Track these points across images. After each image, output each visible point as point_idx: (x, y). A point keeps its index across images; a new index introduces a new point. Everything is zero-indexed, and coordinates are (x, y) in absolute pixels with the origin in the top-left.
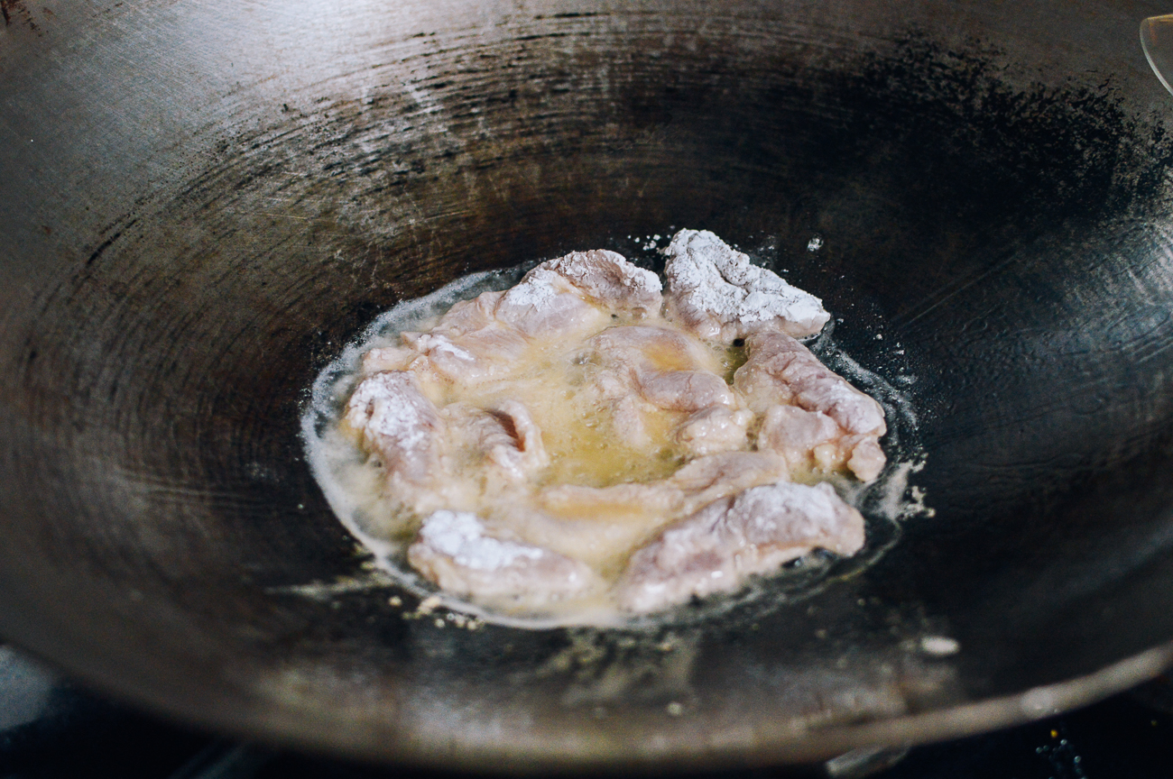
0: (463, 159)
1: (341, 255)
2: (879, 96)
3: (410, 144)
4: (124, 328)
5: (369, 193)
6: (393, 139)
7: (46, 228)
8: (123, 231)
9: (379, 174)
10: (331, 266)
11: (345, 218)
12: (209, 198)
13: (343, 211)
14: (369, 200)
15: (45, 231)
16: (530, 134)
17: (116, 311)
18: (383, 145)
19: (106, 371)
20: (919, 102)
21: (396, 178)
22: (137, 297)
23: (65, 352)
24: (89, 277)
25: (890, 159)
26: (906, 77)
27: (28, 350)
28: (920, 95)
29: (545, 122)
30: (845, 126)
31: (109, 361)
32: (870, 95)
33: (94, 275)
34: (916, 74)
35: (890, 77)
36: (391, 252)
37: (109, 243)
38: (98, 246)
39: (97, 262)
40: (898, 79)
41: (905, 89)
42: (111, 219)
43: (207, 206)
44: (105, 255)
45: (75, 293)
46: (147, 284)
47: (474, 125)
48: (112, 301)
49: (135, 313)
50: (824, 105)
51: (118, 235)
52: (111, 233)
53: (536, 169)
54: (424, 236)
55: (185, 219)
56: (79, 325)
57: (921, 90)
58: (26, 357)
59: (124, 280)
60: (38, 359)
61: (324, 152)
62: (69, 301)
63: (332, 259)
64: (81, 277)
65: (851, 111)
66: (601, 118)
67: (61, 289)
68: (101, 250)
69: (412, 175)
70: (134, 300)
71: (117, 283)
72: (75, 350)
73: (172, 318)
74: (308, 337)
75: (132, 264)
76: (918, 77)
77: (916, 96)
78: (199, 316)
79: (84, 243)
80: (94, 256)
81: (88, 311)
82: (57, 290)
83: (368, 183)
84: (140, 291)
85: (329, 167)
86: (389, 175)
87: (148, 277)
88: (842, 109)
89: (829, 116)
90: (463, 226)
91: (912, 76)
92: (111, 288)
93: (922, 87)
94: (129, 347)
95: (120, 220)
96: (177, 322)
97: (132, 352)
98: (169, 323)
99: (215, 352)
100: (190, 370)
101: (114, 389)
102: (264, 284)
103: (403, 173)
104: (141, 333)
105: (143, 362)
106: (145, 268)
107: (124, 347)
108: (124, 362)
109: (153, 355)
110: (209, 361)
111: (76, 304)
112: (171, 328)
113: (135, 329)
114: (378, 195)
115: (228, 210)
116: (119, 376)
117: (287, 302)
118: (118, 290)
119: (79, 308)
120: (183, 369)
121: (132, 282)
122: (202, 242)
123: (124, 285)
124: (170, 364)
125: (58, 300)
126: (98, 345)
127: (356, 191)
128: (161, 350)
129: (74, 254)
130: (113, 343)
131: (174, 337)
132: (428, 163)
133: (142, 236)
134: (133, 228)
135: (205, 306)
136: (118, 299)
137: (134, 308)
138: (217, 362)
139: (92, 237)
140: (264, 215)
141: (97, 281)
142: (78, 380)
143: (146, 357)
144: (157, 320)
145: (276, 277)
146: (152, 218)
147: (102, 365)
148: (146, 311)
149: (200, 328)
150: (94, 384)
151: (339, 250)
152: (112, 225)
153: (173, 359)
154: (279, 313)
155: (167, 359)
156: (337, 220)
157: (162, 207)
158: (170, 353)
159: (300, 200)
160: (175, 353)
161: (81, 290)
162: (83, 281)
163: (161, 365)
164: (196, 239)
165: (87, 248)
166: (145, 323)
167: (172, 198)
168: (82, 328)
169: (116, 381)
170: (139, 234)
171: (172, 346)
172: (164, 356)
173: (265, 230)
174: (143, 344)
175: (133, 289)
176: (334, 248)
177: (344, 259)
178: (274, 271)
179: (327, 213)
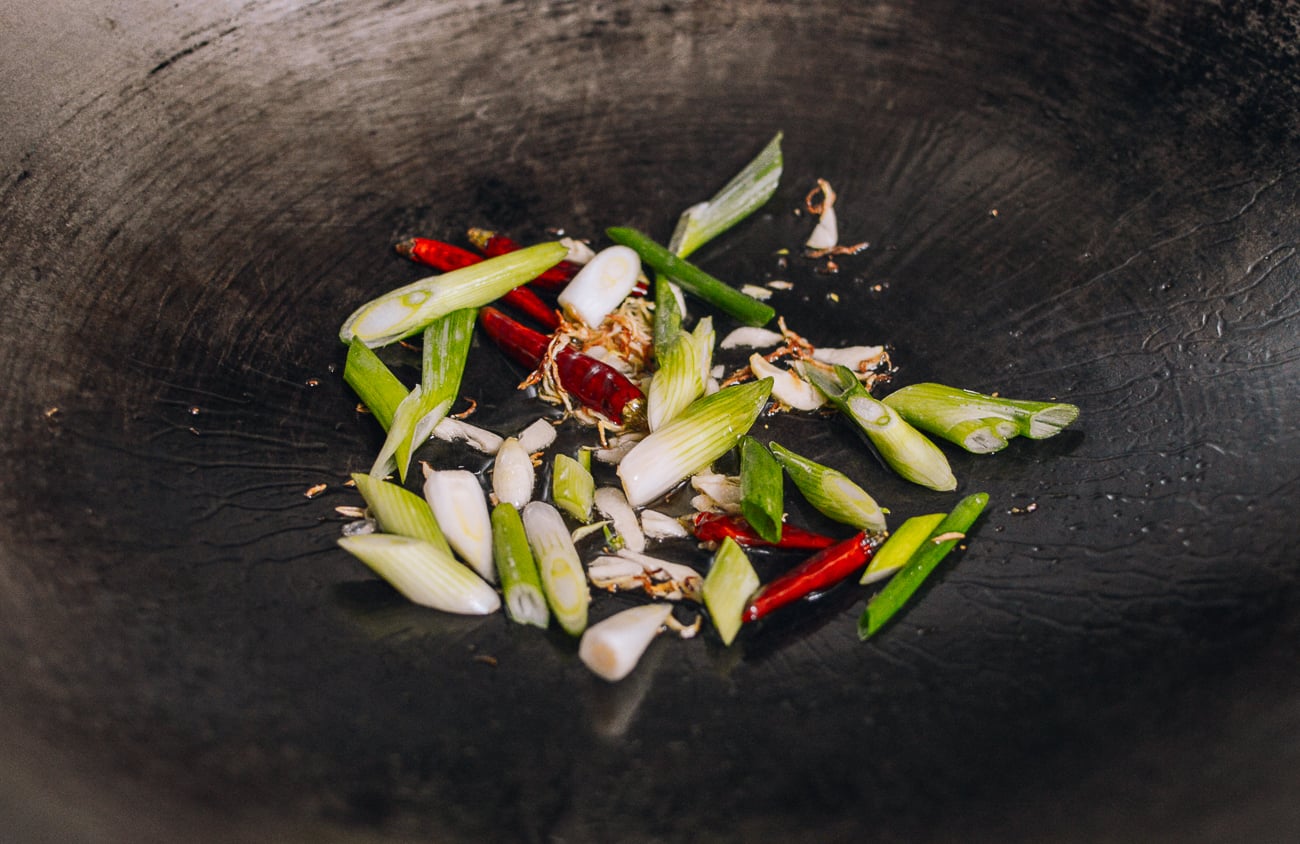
0: (682, 18)
1: (486, 113)
2: (1230, 36)
4: (164, 160)
5: (550, 41)
7: (112, 22)
8: (215, 39)
9: (570, 19)
10: (468, 125)
11: (507, 67)
13: (509, 58)
14: (546, 50)
15: (109, 26)
17: (163, 137)
19: (116, 208)
20: (1277, 55)
21: (589, 28)
22: (200, 124)
24: (146, 89)
25: (1216, 124)
26: (1273, 17)
27: (20, 169)
28: (1282, 45)
30: (1175, 68)
31: (128, 197)
32: (1220, 31)
33: (153, 89)
34: (1285, 15)
35: (1253, 12)
36: (551, 120)
37: (189, 52)
38: (174, 53)
39: (164, 72)
40: (1262, 17)
41: (1265, 33)
42: (203, 21)
43: (335, 25)
44: (177, 66)
45: (120, 105)
46: (222, 109)
48: (165, 123)
49: (188, 143)
50: (1157, 33)
51: (204, 44)
52: (196, 40)
53: (769, 48)
54: (601, 109)
55: (301, 36)
56: (106, 147)
57: (1286, 39)
58: (15, 176)
59: (192, 99)
60: (29, 182)
62: (107, 115)
63: (471, 117)
64: (135, 88)
65: (1189, 48)
67: (101, 99)
68: (174, 59)
69: (612, 27)
70: (194, 126)
71: (180, 102)
72: (86, 177)
73: (234, 158)
74: (400, 210)
75: (210, 83)
76: (1287, 20)
77: (1277, 45)
78: (271, 159)
79: (158, 46)
80: (162, 66)
81: (127, 130)
82: (96, 99)
83: (552, 28)
84: (207, 117)
86: (582, 23)
87: (222, 99)
88: (1179, 43)
89: (1160, 49)
90: (653, 106)
91: (1280, 17)
92: (170, 107)
93: (1289, 34)
94: (161, 184)
95: (214, 25)
96: (238, 162)
97: (162, 191)
98: (228, 162)
99: (273, 207)
100: (230, 223)
101: (114, 233)
102: (373, 133)
103: (601, 23)
104: (185, 169)
105: (171, 204)
106: (226, 89)
107: (153, 183)
108: (146, 200)
109: (189, 198)
110: (261, 216)
111: (113, 120)
112: (228, 168)
113: (179, 163)
114: (560, 45)
115: (362, 33)
116: (131, 217)
117: (393, 160)
118: (178, 111)
119: (116, 126)
120: (218, 224)
121: (202, 103)
122: (313, 66)
123: (189, 106)
124: (205, 214)
125: (91, 112)
126: (120, 175)
127: (533, 36)
128: (203, 194)
129: (137, 58)
130: (145, 174)
131: (227, 180)
132: (636, 15)
133: (236, 50)
134: (229, 37)
135: (285, 147)
136: (173, 122)
137: (191, 135)
138: (270, 220)
139: (168, 40)
140: (406, 46)
141: (154, 96)
142: (70, 216)
143: (178, 200)
144: (214, 157)
145: (391, 126)
146: (259, 28)
147: (115, 201)
148: (203, 143)
149: (266, 174)
150: (90, 223)
151: (485, 108)
152: (202, 29)
153: (214, 206)
154: (377, 172)
155: (205, 206)
156: (497, 68)
157: (275, 17)
158: (213, 199)
159: (458, 36)
160: (219, 201)
161: (130, 103)
162: (138, 93)
163: (193, 213)
164: (307, 62)
165: (158, 53)
166: (197, 156)
167: (294, 8)
168: (108, 151)
169: (123, 223)
170: (234, 46)
171: (219, 191)
172: (203, 200)
173: (400, 66)
174: (184, 182)
175: (198, 113)
176: (479, 104)
177: (484, 118)
178: (392, 119)
179: (488, 57)
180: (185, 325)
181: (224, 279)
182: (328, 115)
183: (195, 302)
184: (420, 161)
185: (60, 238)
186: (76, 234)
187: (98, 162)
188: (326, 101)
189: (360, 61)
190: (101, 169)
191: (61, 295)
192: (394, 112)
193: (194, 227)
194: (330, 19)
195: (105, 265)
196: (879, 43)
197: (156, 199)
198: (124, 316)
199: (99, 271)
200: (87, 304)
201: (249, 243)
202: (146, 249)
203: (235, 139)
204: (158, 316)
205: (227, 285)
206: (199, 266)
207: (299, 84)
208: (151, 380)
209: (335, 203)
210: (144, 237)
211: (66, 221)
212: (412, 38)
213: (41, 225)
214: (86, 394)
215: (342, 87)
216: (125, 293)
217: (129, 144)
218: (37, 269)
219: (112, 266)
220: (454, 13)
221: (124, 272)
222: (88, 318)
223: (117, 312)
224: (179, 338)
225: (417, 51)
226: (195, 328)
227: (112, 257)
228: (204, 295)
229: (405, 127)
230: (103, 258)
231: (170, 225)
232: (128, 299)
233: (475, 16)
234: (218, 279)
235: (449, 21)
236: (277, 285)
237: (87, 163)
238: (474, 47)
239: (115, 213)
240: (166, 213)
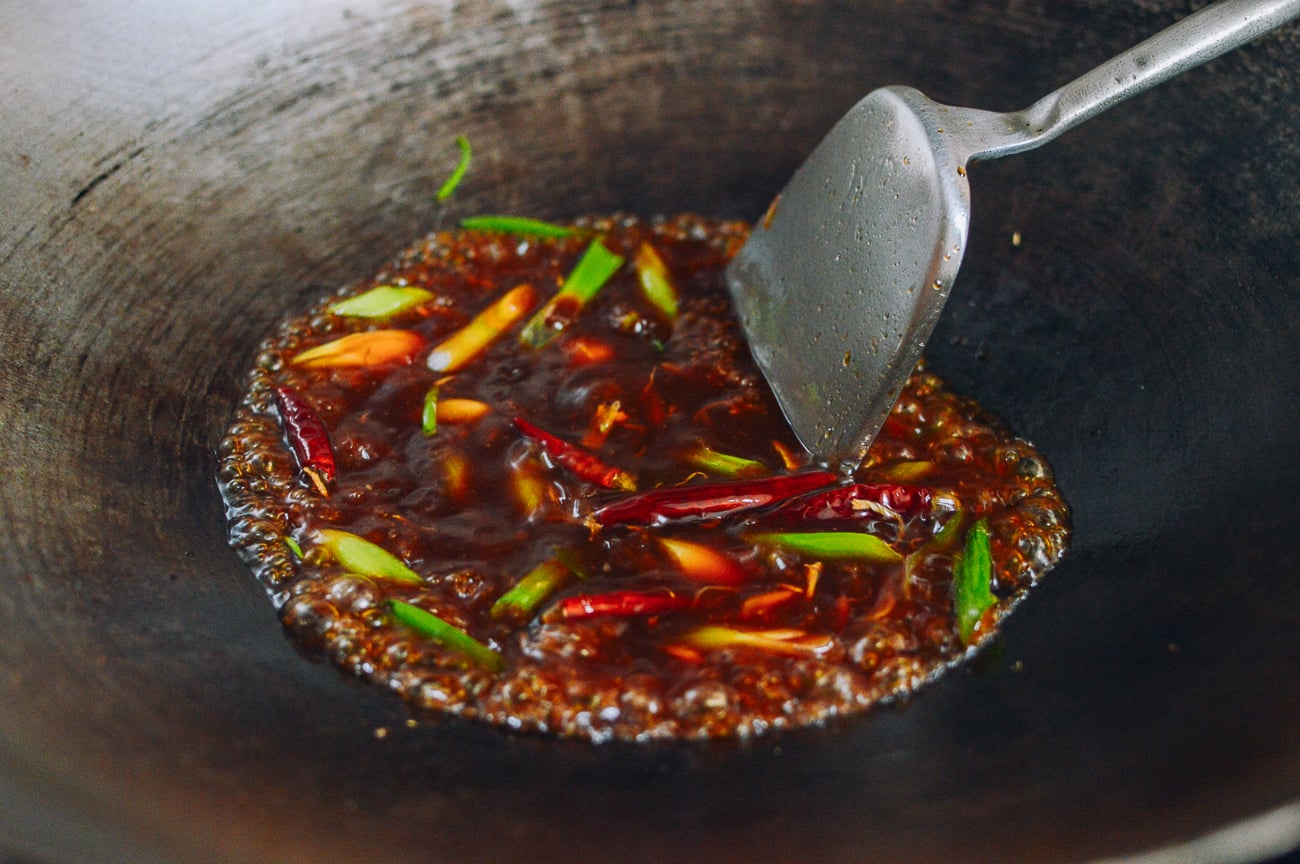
0: (565, 80)
1: (404, 194)
3: (499, 61)
4: (110, 282)
5: (445, 119)
6: (481, 54)
7: (24, 158)
8: (125, 162)
9: (458, 97)
10: (387, 210)
11: (410, 150)
12: (240, 124)
13: (409, 140)
14: (443, 128)
15: (23, 162)
16: (650, 48)
17: (103, 261)
18: (467, 61)
19: (77, 336)
22: (133, 243)
23: (27, 311)
24: (72, 218)
29: (672, 34)
31: (85, 322)
33: (80, 217)
37: (104, 177)
38: (90, 180)
39: (85, 200)
42: (112, 146)
44: (97, 192)
45: (53, 236)
46: (149, 227)
47: (581, 37)
48: (99, 248)
49: (127, 264)
50: (1021, 16)
51: (117, 168)
52: (108, 165)
53: (655, 94)
54: (510, 174)
55: (206, 148)
56: (51, 278)
59: (119, 222)
61: (392, 68)
62: (43, 247)
63: (388, 201)
64: (63, 219)
65: (1056, 25)
66: (741, 31)
67: (33, 233)
68: (92, 185)
69: (500, 98)
70: (128, 248)
71: (108, 226)
72: (41, 309)
73: (175, 271)
75: (132, 204)
78: (210, 268)
79: (73, 176)
80: (83, 194)
81: (65, 259)
82: (28, 234)
83: (443, 107)
84: (137, 238)
85: (397, 87)
86: (471, 98)
87: (148, 219)
88: (1044, 21)
89: (1027, 30)
92: (100, 233)
94: (114, 305)
95: (122, 149)
96: (181, 274)
97: (117, 312)
98: (170, 275)
99: (225, 312)
100: (189, 334)
101: (83, 358)
102: (299, 230)
103: (488, 96)
104: (132, 289)
105: (129, 324)
106: (148, 209)
107: (106, 305)
108: (103, 324)
109: (142, 316)
110: (215, 324)
111: (51, 251)
112: (172, 282)
113: (124, 284)
114: (455, 122)
115: (264, 138)
116: (93, 341)
117: (326, 253)
118: (109, 235)
119: (55, 257)
120: (179, 334)
121: (130, 224)
122: (225, 177)
123: (118, 229)
124: (164, 328)
125: (28, 246)
126: (72, 302)
127: (427, 117)
128: (156, 310)
129: (57, 190)
130: (95, 299)
131: (174, 294)
132: (522, 82)
133: (149, 169)
134: (138, 159)
135: (219, 256)
136: (107, 246)
137: (127, 257)
138: (226, 325)
139: (82, 169)
140: (309, 145)
141: (82, 224)
142: (37, 346)
143: (134, 318)
144: (155, 273)
145: (315, 222)
146: (164, 147)
147: (74, 328)
148: (141, 262)
149: (209, 283)
150: (58, 351)
151: (400, 190)
152: (111, 155)
153: (169, 321)
154: (313, 266)
155: (161, 321)
156: (400, 152)
157: (178, 134)
158: (166, 313)
159: (356, 127)
160: (173, 313)
161: (61, 234)
162: (65, 223)
163: (152, 329)
164: (218, 173)
165: (75, 182)
166: (138, 276)
167: (193, 122)
168: (54, 281)
169: (88, 348)
170: (144, 166)
171: (169, 305)
172: (157, 316)
173: (308, 163)
174: (133, 302)
175: (129, 234)
176: (394, 187)
177: (404, 200)
178: (314, 214)
179: (389, 143)
180: (179, 435)
181: (201, 386)
182: (252, 219)
183: (182, 412)
184: (352, 249)
185: (34, 368)
186: (48, 363)
187: (47, 294)
188: (244, 207)
189: (269, 164)
190: (52, 299)
191: (53, 421)
192: (314, 206)
193: (157, 342)
194: (229, 128)
195: (84, 388)
196: (757, 71)
197: (112, 321)
198: (119, 434)
199: (81, 397)
200: (80, 427)
201: (213, 349)
202: (118, 368)
203: (171, 254)
204: (151, 429)
205: (205, 392)
206: (174, 377)
207: (217, 194)
209: (283, 299)
210: (112, 359)
211: (34, 353)
212: (313, 135)
213: (12, 359)
215: (257, 193)
216: (113, 413)
217: (72, 272)
218: (21, 401)
219: (91, 389)
220: (345, 107)
221: (103, 393)
222: (86, 441)
223: (112, 431)
225: (321, 148)
226: (190, 435)
227: (89, 381)
228: (187, 404)
229: (327, 220)
230: (81, 382)
231: (134, 343)
232: (117, 418)
233: (367, 107)
234: (195, 387)
235: (343, 115)
237: (37, 295)
238: (373, 136)
239: (78, 338)
240: (125, 333)
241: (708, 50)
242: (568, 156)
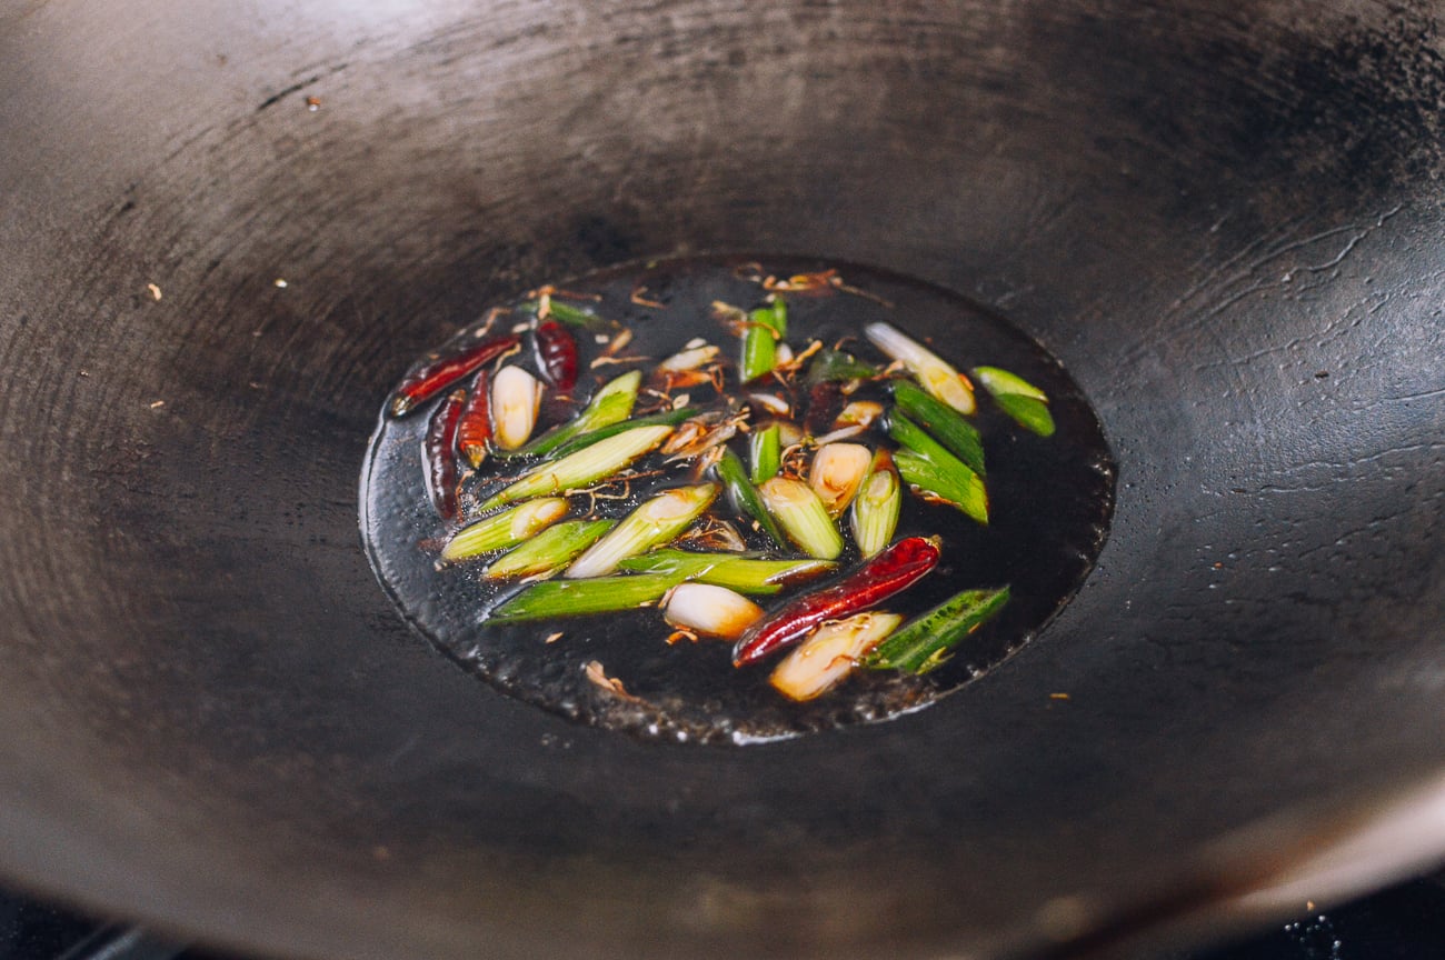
0: (796, 59)
1: (596, 152)
2: (1342, 80)
3: (734, 29)
4: (270, 194)
5: (661, 81)
6: (718, 19)
7: (222, 57)
8: (325, 75)
9: (682, 60)
10: (575, 164)
11: (617, 108)
12: (453, 54)
13: (620, 97)
14: (657, 89)
15: (219, 62)
16: (891, 42)
17: (270, 171)
18: (702, 23)
19: (218, 241)
20: (1386, 100)
21: (701, 68)
22: (307, 158)
23: (175, 208)
24: (253, 124)
25: (1322, 170)
26: (1386, 61)
27: (125, 200)
28: (1393, 90)
29: (916, 30)
30: (1286, 113)
31: (230, 229)
32: (1332, 75)
33: (261, 123)
34: (1397, 59)
35: (1366, 56)
36: (659, 160)
37: (298, 88)
38: (282, 89)
39: (273, 107)
40: (1374, 61)
41: (1377, 77)
42: (315, 58)
43: (446, 63)
44: (286, 102)
45: (228, 139)
46: (327, 145)
47: (826, 16)
48: (271, 157)
49: (294, 178)
50: (1270, 77)
51: (314, 80)
52: (306, 76)
53: (882, 91)
54: (709, 150)
55: (411, 74)
56: (211, 180)
57: (1396, 83)
58: (119, 207)
59: (299, 134)
60: (131, 213)
61: (622, 21)
62: (213, 149)
63: (578, 156)
64: (243, 123)
65: (1301, 93)
66: (987, 40)
67: (210, 133)
68: (284, 94)
69: (724, 68)
70: (301, 162)
71: (287, 137)
72: (190, 211)
74: (503, 247)
76: (1399, 64)
77: (1388, 89)
78: (375, 196)
79: (267, 83)
80: (272, 101)
81: (233, 164)
82: (203, 133)
83: (664, 68)
84: (314, 151)
85: (624, 40)
86: (695, 63)
87: (328, 137)
88: (1292, 88)
89: (1272, 93)
90: (761, 146)
91: (1393, 61)
92: (277, 143)
93: (1399, 78)
94: (265, 217)
95: (324, 62)
96: (342, 197)
97: (266, 224)
98: (333, 197)
99: (376, 242)
100: (330, 259)
101: (214, 264)
102: (479, 171)
103: (714, 64)
104: (289, 203)
105: (273, 237)
106: (334, 124)
107: (257, 216)
108: (248, 233)
109: (290, 232)
110: (361, 252)
111: (219, 154)
112: (331, 204)
113: (284, 197)
114: (671, 85)
115: (472, 71)
116: (232, 248)
117: (500, 197)
118: (285, 146)
119: (222, 160)
120: (319, 257)
121: (308, 139)
122: (423, 104)
123: (296, 141)
124: (308, 246)
125: (198, 146)
126: (223, 208)
127: (646, 75)
128: (306, 229)
129: (246, 93)
130: (247, 208)
131: (331, 215)
132: (750, 55)
133: (346, 86)
134: (339, 74)
135: (391, 185)
136: (279, 157)
137: (297, 170)
138: (369, 256)
139: (279, 77)
140: (517, 85)
141: (260, 132)
142: (172, 247)
143: (280, 234)
144: (319, 192)
145: (498, 165)
146: (369, 65)
147: (216, 233)
148: (308, 178)
149: (370, 209)
150: (191, 254)
151: (594, 147)
152: (312, 66)
153: (315, 240)
154: (481, 210)
155: (307, 240)
156: (607, 107)
157: (388, 55)
158: (315, 233)
159: (569, 75)
160: (322, 234)
161: (237, 138)
162: (245, 128)
163: (294, 247)
164: (417, 99)
165: (268, 89)
166: (302, 191)
167: (406, 45)
168: (214, 184)
169: (223, 256)
170: (344, 82)
171: (322, 226)
172: (305, 235)
173: (510, 104)
174: (286, 217)
175: (305, 148)
176: (586, 144)
177: (595, 159)
178: (499, 157)
179: (598, 97)
180: (280, 355)
181: (323, 310)
182: (435, 153)
183: (292, 333)
184: (525, 199)
185: (161, 268)
186: (178, 263)
187: (201, 197)
188: (432, 139)
189: (468, 100)
190: (206, 201)
191: (159, 321)
192: (500, 150)
193: (295, 260)
194: (441, 57)
195: (203, 296)
196: (993, 85)
197: (259, 232)
198: (219, 346)
199: (197, 302)
200: (184, 331)
201: (349, 275)
202: (245, 280)
203: (340, 175)
204: (253, 346)
205: (324, 317)
206: (297, 299)
207: (408, 121)
208: (241, 408)
209: (438, 239)
210: (243, 270)
211: (167, 252)
212: (524, 76)
213: (142, 255)
214: (176, 419)
215: (450, 125)
216: (222, 323)
217: (234, 178)
218: (136, 297)
219: (210, 296)
220: (566, 52)
221: (221, 302)
222: (183, 345)
223: (213, 342)
224: (273, 368)
225: (527, 89)
226: (290, 357)
227: (211, 289)
228: (301, 327)
229: (509, 167)
230: (202, 288)
231: (271, 258)
232: (224, 329)
233: (587, 56)
234: (317, 310)
235: (560, 60)
236: (374, 318)
237: (191, 196)
238: (585, 86)
239: (217, 245)
240: (266, 246)
241: (948, 53)
242: (773, 141)
